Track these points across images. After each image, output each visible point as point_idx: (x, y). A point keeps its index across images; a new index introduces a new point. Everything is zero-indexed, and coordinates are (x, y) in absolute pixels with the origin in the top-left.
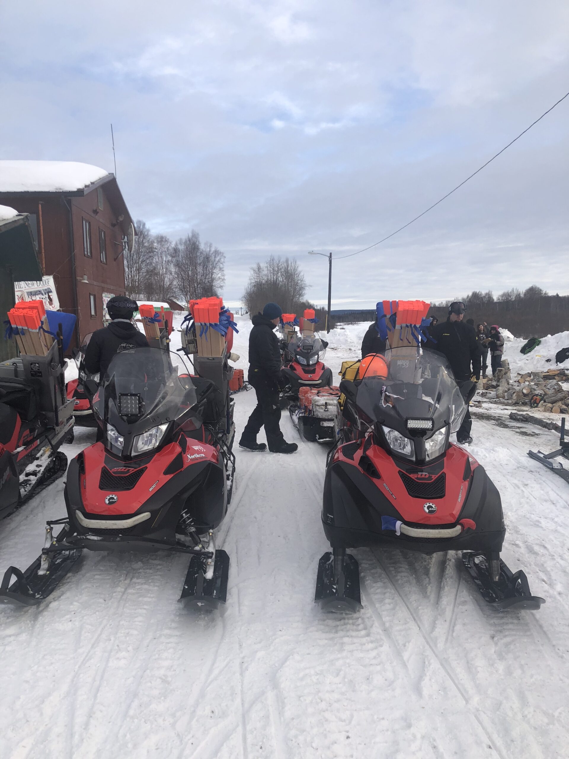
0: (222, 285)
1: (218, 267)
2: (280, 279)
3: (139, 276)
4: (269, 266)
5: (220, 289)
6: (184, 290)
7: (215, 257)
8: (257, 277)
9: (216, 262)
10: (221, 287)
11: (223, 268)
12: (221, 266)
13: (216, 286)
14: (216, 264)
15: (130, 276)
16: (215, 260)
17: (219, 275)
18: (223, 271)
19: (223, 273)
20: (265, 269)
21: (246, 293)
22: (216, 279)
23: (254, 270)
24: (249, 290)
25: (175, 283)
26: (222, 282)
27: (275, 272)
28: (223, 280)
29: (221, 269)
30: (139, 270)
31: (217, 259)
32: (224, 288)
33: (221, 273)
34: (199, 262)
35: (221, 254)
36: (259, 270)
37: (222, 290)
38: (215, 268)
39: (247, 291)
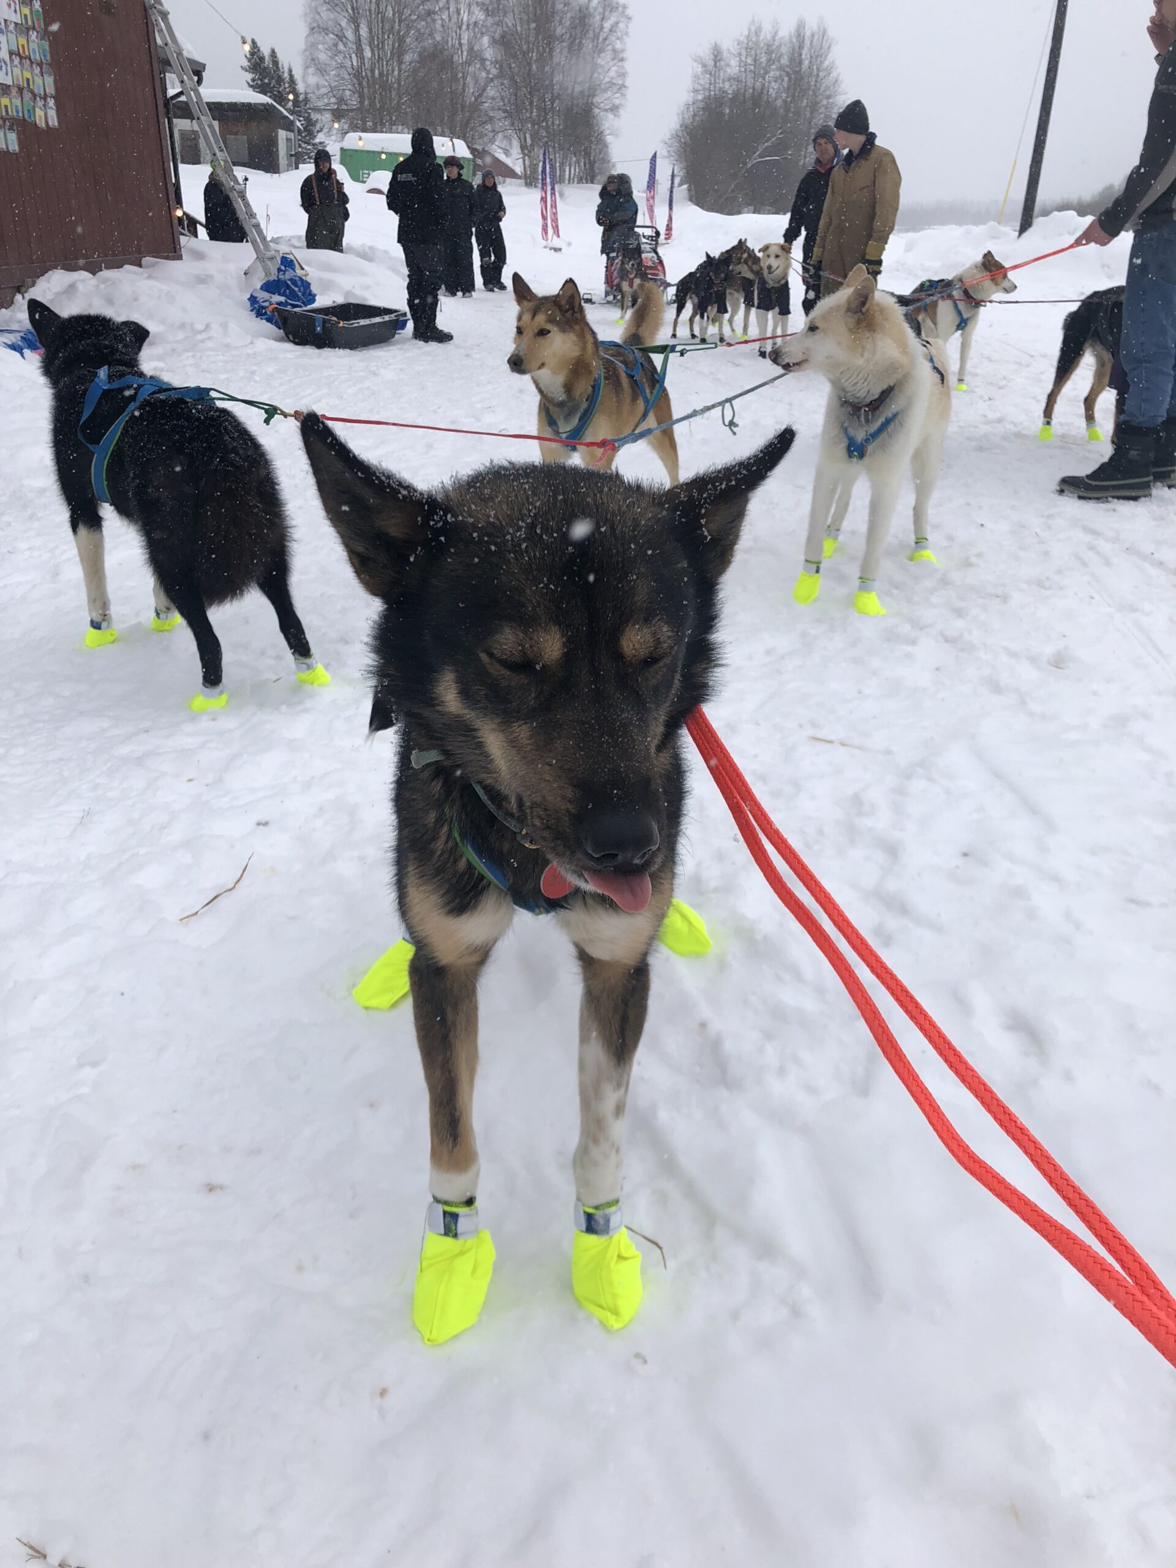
0: (617, 102)
1: (610, 48)
2: (773, 88)
3: (400, 71)
4: (744, 52)
5: (610, 116)
6: (515, 113)
7: (603, 19)
8: (710, 84)
9: (605, 35)
10: (614, 109)
11: (623, 51)
12: (618, 45)
13: (602, 105)
14: (605, 39)
15: (377, 72)
16: (602, 28)
17: (612, 74)
18: (622, 60)
19: (623, 67)
20: (734, 62)
21: (681, 126)
22: (603, 86)
23: (704, 66)
24: (688, 122)
25: (491, 92)
26: (618, 95)
27: (759, 71)
28: (620, 89)
29: (618, 57)
30: (399, 53)
31: (607, 25)
32: (621, 111)
33: (614, 68)
34: (559, 31)
35: (620, 9)
36: (715, 64)
37: (617, 119)
38: (601, 51)
39: (683, 118)
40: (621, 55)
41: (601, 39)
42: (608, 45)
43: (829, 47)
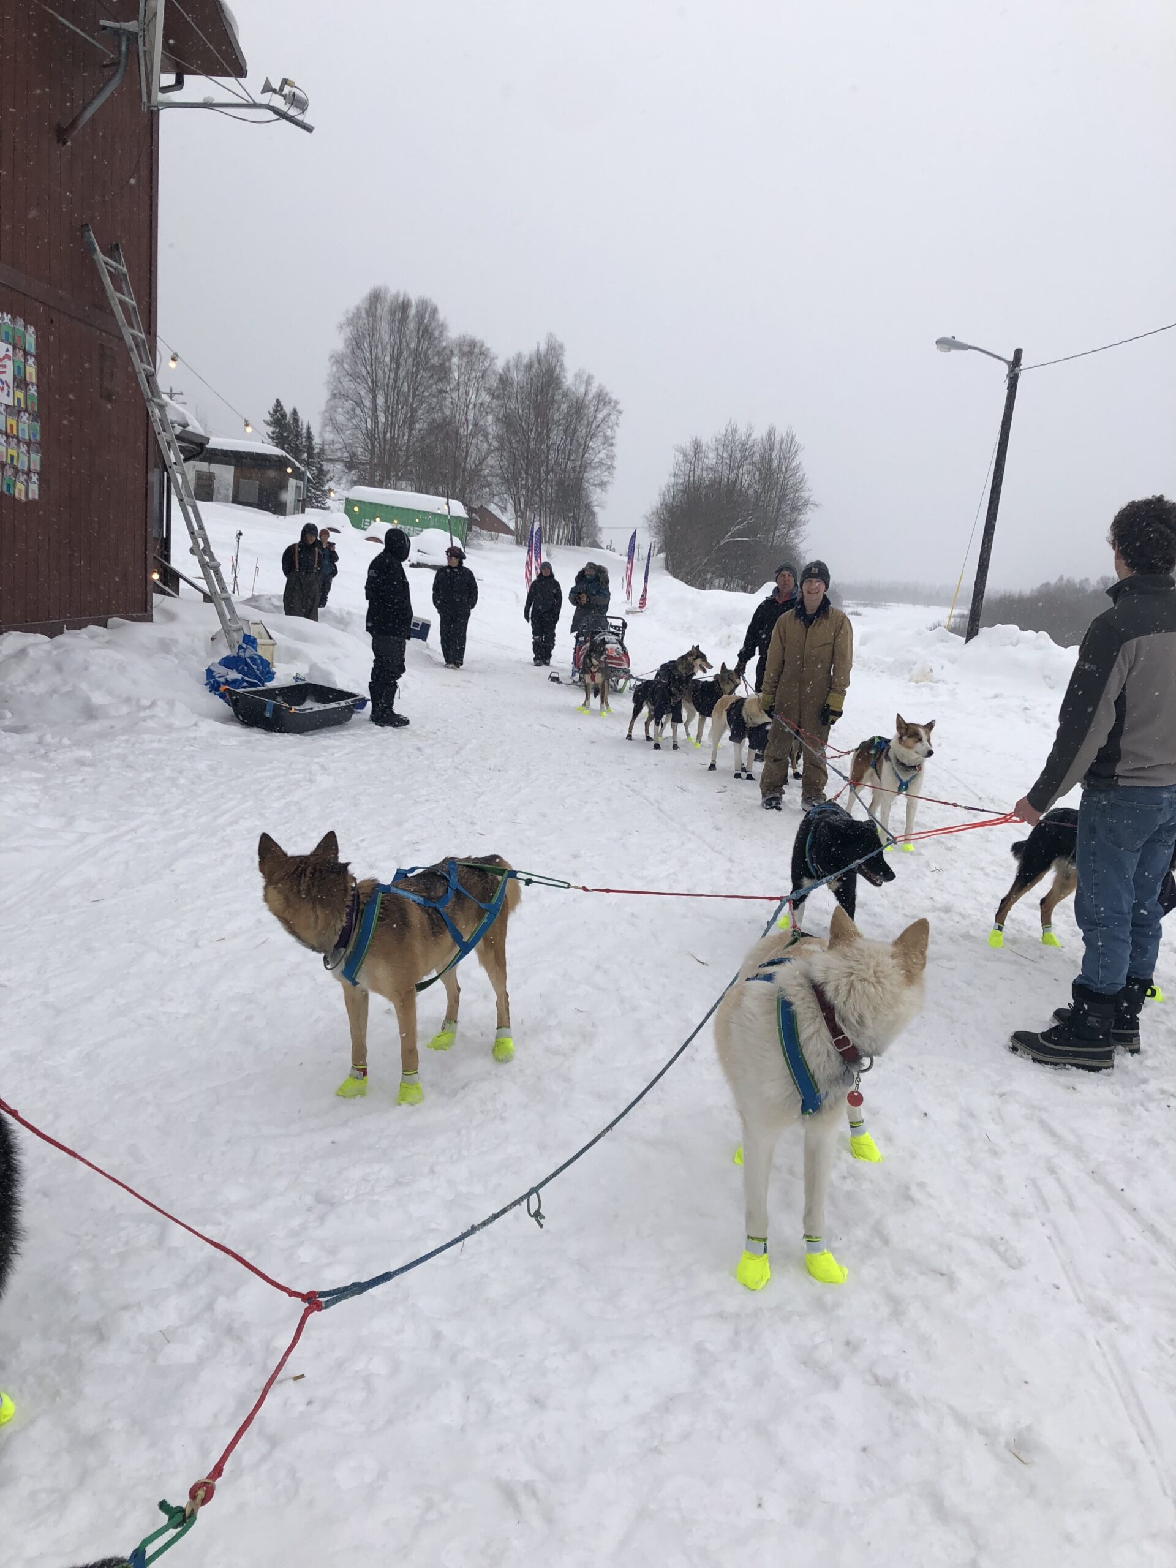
0: (605, 479)
1: (601, 434)
2: (746, 480)
3: (409, 436)
4: (721, 448)
5: (598, 490)
6: (511, 481)
7: (596, 410)
8: (690, 471)
9: (598, 423)
10: (602, 485)
11: (613, 438)
12: (609, 433)
13: (591, 481)
14: (598, 427)
15: (388, 435)
16: (595, 417)
17: (602, 455)
18: (612, 445)
19: (612, 451)
20: (712, 455)
21: (662, 505)
22: (593, 465)
23: (685, 455)
24: (669, 501)
25: (491, 461)
26: (606, 473)
27: (734, 464)
28: (609, 468)
29: (608, 442)
30: (411, 421)
31: (600, 416)
32: (609, 487)
33: (605, 451)
34: (556, 417)
35: (613, 404)
36: (695, 455)
37: (604, 493)
38: (594, 436)
39: (664, 498)
40: (611, 441)
41: (594, 426)
42: (599, 432)
43: (796, 452)
